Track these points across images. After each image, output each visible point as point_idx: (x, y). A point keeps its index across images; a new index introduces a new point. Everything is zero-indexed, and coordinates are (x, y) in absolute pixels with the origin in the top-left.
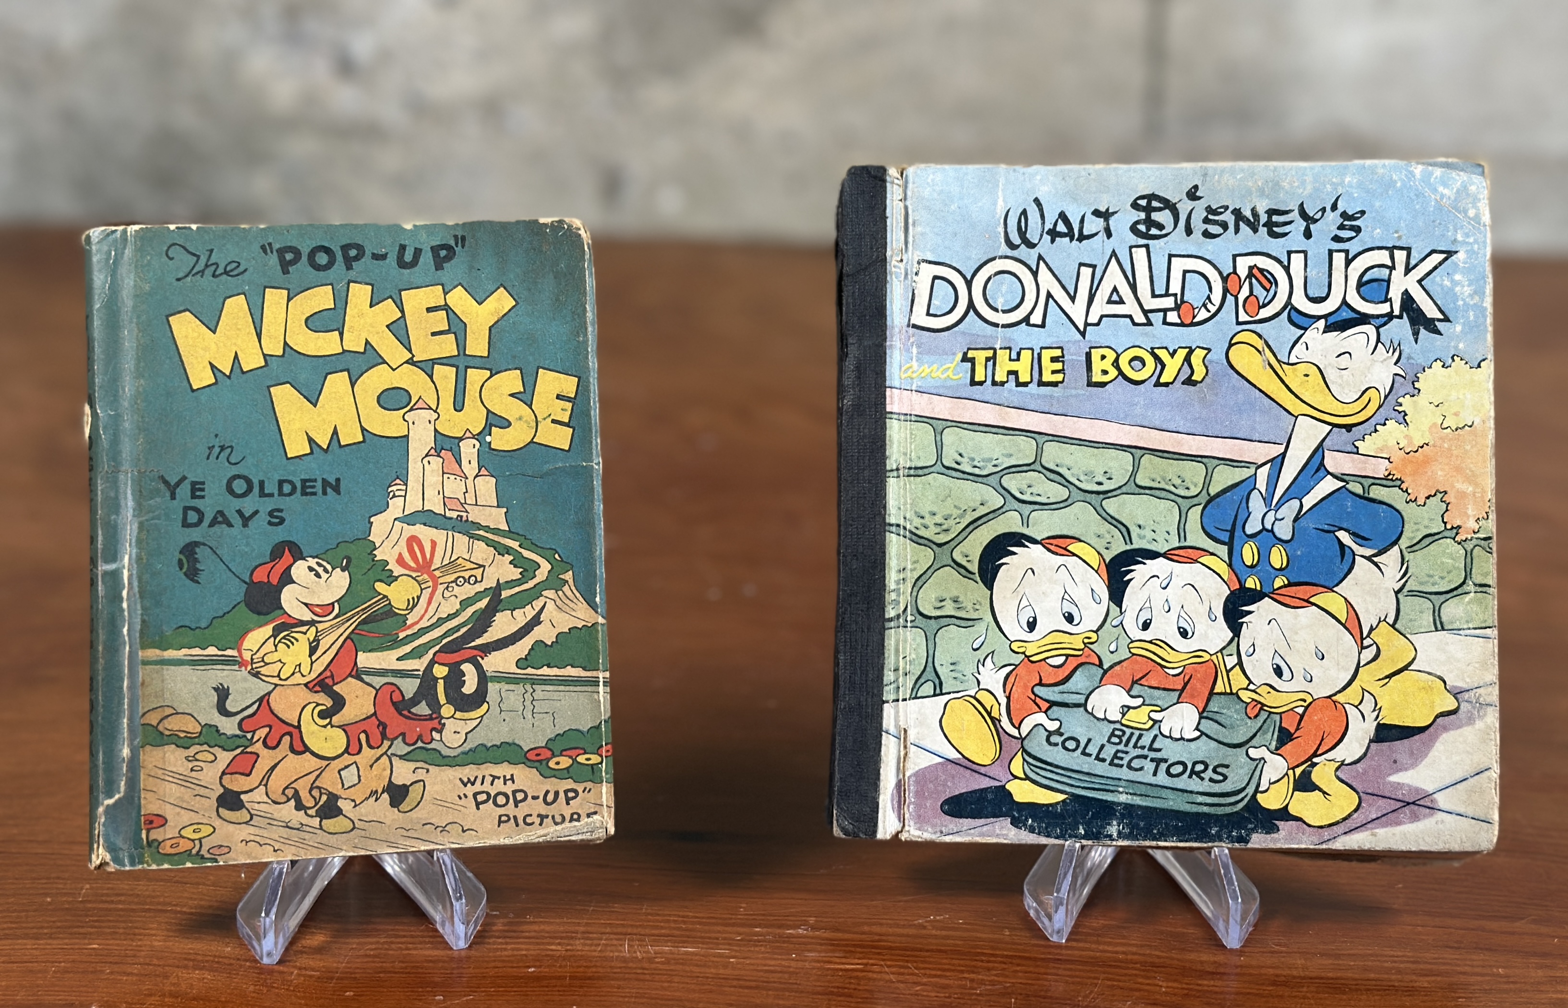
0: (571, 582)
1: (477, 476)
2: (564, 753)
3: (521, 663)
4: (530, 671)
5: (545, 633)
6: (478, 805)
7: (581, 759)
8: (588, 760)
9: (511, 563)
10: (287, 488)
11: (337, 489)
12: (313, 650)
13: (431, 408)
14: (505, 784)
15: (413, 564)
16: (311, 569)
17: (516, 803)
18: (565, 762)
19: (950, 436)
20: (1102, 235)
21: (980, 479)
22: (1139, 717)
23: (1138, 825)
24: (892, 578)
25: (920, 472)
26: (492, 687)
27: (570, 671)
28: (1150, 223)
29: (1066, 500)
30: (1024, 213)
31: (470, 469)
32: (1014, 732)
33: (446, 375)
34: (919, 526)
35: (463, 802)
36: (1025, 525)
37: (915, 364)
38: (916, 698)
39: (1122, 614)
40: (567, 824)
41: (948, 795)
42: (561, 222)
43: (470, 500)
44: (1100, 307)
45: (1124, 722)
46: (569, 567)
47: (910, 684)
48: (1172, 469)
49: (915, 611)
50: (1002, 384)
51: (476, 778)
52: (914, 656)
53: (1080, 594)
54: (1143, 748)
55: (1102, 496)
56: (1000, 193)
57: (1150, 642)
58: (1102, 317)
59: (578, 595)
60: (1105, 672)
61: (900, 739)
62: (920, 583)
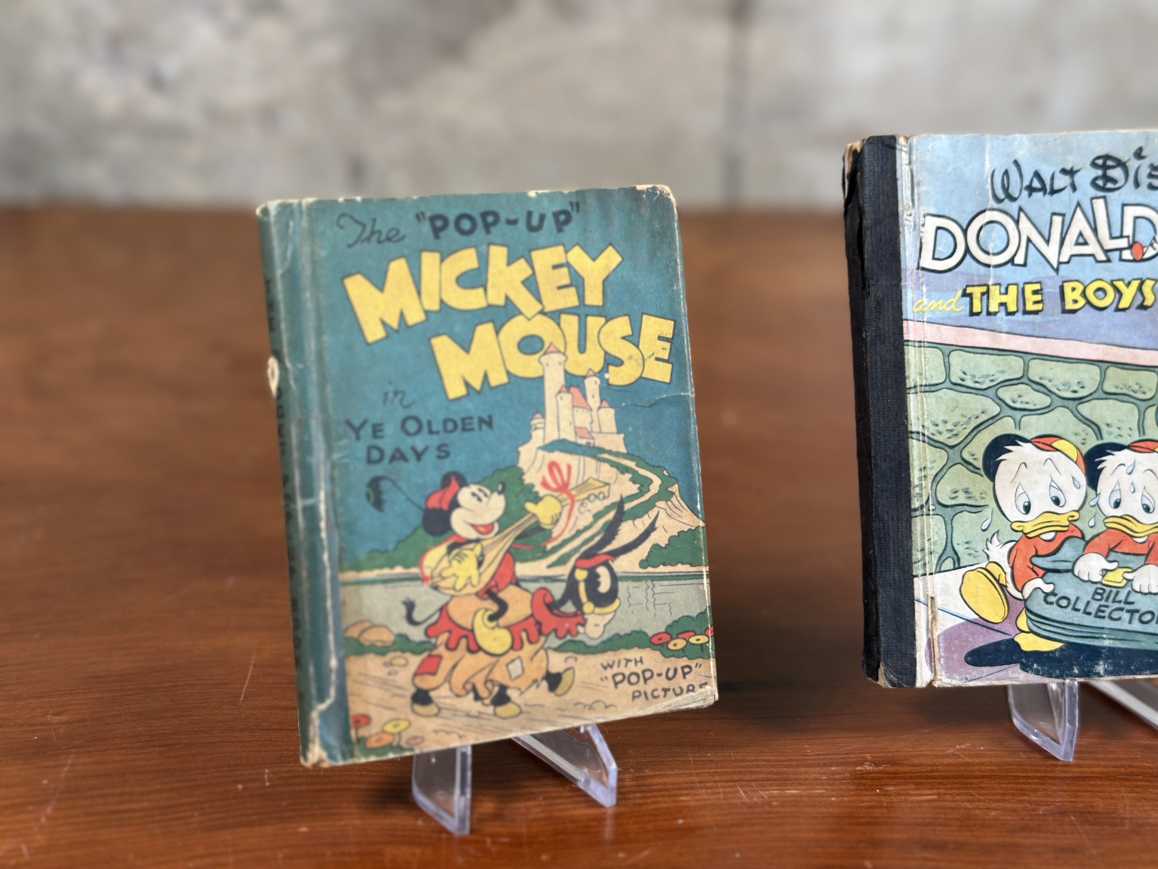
0: (677, 493)
1: (600, 408)
2: (680, 636)
3: (644, 564)
4: (650, 569)
5: (660, 538)
6: (616, 684)
7: (693, 640)
8: (698, 640)
9: (631, 480)
10: (450, 426)
11: (489, 423)
12: (480, 564)
13: (559, 352)
14: (636, 665)
15: (554, 486)
16: (474, 494)
17: (646, 680)
18: (680, 643)
19: (956, 358)
20: (1069, 190)
21: (980, 392)
22: (1116, 578)
23: (1119, 663)
24: (915, 475)
25: (933, 388)
26: (622, 586)
27: (681, 568)
28: (1107, 179)
29: (1049, 406)
30: (1006, 173)
31: (594, 401)
32: (1019, 595)
33: (570, 322)
34: (935, 432)
35: (605, 683)
36: (1018, 427)
37: (925, 300)
38: (940, 572)
39: (1097, 495)
40: (685, 695)
41: (970, 648)
42: (654, 189)
43: (596, 429)
44: (1070, 249)
45: (1104, 582)
46: (674, 480)
47: (935, 561)
48: (1132, 378)
49: (935, 501)
50: (995, 314)
51: (614, 662)
52: (936, 538)
53: (1064, 481)
54: (1120, 602)
55: (1077, 402)
56: (987, 157)
57: (1121, 517)
58: (1072, 256)
59: (683, 504)
60: (1087, 543)
61: (927, 605)
62: (938, 478)
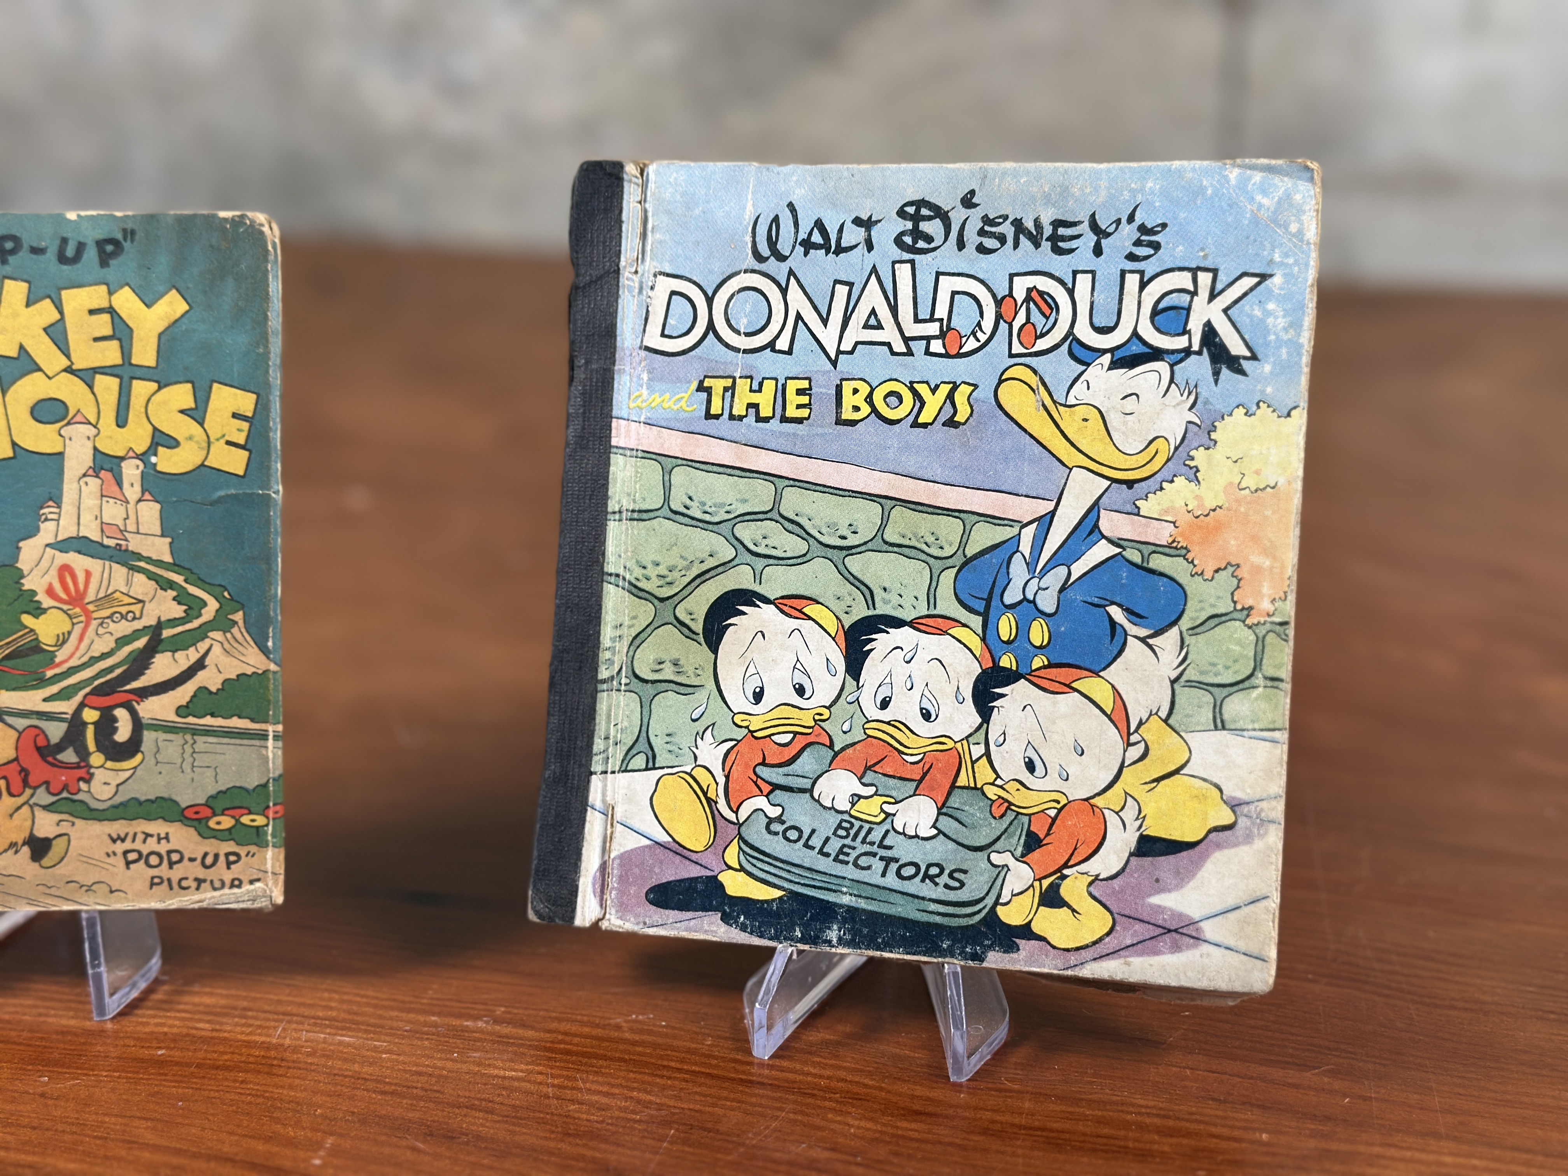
0: (241, 623)
1: (140, 500)
2: (226, 812)
3: (181, 711)
4: (191, 720)
5: (209, 679)
6: (128, 863)
7: (245, 820)
8: (253, 821)
9: (174, 599)
13: (90, 423)
14: (159, 842)
15: (63, 596)
17: (171, 864)
18: (227, 822)
19: (680, 476)
20: (862, 248)
21: (711, 527)
22: (870, 808)
23: (861, 931)
24: (607, 634)
25: (645, 516)
27: (236, 722)
28: (916, 234)
29: (805, 555)
30: (776, 219)
31: (132, 492)
32: (732, 816)
33: (107, 386)
34: (640, 577)
35: (112, 860)
36: (758, 581)
37: (645, 392)
38: (626, 771)
39: (858, 688)
40: (226, 891)
41: (654, 882)
42: (242, 217)
43: (131, 527)
44: (855, 332)
45: (853, 812)
46: (238, 606)
47: (620, 756)
48: (925, 524)
49: (630, 673)
50: (741, 418)
51: (127, 835)
52: (626, 724)
53: (814, 663)
54: (872, 844)
55: (845, 553)
56: (750, 196)
57: (888, 723)
58: (857, 343)
59: (248, 638)
61: (607, 815)
62: (637, 642)
